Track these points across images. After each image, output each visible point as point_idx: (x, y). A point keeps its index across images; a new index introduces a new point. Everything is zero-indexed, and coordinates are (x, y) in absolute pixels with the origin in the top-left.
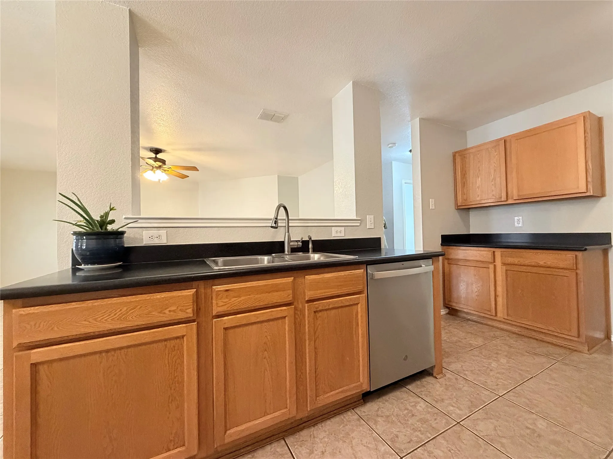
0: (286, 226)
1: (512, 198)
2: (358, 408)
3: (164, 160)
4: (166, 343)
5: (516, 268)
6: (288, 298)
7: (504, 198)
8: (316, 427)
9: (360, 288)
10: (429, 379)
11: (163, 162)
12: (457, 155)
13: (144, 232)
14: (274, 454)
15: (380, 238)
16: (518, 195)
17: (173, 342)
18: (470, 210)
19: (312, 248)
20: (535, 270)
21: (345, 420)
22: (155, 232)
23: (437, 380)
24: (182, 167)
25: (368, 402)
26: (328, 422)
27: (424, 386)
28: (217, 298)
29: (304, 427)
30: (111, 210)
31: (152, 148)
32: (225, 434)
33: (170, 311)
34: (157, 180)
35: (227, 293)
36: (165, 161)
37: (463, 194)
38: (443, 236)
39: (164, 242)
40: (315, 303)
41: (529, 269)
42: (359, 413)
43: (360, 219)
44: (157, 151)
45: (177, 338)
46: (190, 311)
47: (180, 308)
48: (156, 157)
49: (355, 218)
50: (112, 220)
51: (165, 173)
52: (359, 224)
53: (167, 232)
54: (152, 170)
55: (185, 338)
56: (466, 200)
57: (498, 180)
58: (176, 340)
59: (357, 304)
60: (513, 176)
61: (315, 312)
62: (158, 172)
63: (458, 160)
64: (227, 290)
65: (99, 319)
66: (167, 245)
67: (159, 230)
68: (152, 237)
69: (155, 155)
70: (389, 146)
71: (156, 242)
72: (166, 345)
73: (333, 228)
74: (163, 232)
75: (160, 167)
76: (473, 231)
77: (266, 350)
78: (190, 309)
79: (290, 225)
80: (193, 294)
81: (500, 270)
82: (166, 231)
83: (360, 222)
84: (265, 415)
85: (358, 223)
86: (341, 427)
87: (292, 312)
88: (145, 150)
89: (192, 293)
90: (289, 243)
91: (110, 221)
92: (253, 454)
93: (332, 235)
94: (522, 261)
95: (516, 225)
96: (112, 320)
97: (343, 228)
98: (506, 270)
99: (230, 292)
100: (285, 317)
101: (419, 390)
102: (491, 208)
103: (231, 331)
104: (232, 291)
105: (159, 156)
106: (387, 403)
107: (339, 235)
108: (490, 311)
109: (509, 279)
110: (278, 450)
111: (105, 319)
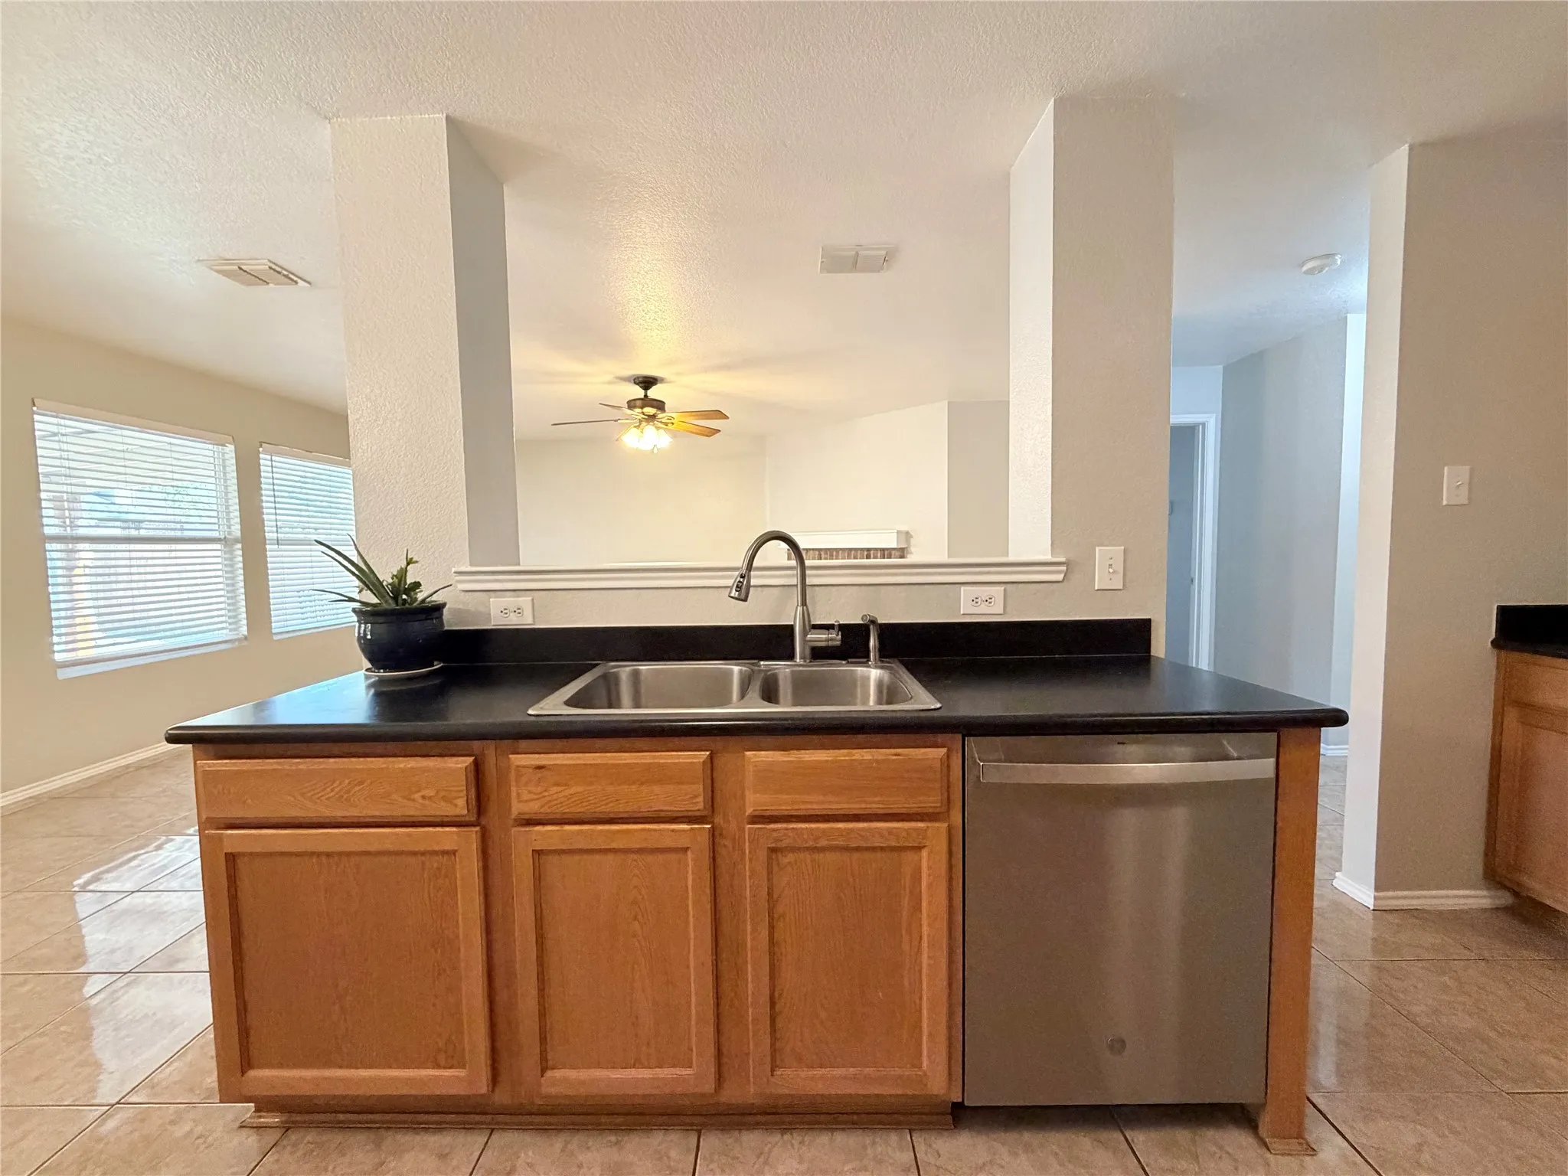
0: (797, 585)
2: (925, 1135)
3: (660, 401)
4: (423, 858)
6: (693, 803)
8: (787, 1137)
9: (931, 801)
10: (1236, 1139)
11: (660, 405)
13: (491, 600)
14: (660, 1159)
15: (1150, 620)
17: (435, 862)
19: (877, 649)
21: (869, 1151)
22: (509, 601)
23: (1268, 1155)
24: (694, 413)
25: (970, 1127)
26: (824, 1139)
27: (1196, 1158)
28: (517, 782)
29: (757, 1124)
30: (408, 564)
31: (638, 378)
32: (542, 1076)
33: (424, 797)
34: (649, 447)
35: (539, 774)
36: (663, 403)
39: (527, 623)
40: (772, 826)
42: (921, 1149)
43: (1063, 560)
44: (647, 382)
45: (444, 853)
46: (461, 802)
47: (442, 794)
48: (646, 396)
49: (1048, 558)
50: (415, 582)
51: (665, 429)
52: (1060, 577)
53: (533, 600)
54: (638, 427)
55: (458, 857)
58: (443, 857)
59: (919, 848)
61: (773, 850)
62: (649, 429)
64: (540, 768)
65: (309, 794)
66: (534, 630)
67: (518, 597)
68: (506, 611)
69: (643, 391)
70: (1305, 268)
71: (513, 621)
72: (423, 863)
73: (963, 588)
74: (525, 601)
75: (653, 417)
77: (636, 918)
78: (461, 799)
79: (808, 581)
80: (466, 768)
82: (530, 598)
83: (1064, 568)
84: (637, 1065)
85: (1059, 572)
86: (846, 1169)
87: (704, 840)
88: (627, 383)
89: (465, 765)
90: (804, 633)
91: (411, 585)
92: (620, 1139)
93: (960, 612)
96: (326, 799)
97: (1001, 588)
99: (544, 772)
100: (686, 850)
101: (1163, 1162)
103: (554, 859)
104: (549, 769)
105: (654, 393)
106: (1023, 1157)
107: (983, 608)
110: (673, 1154)
111: (317, 796)
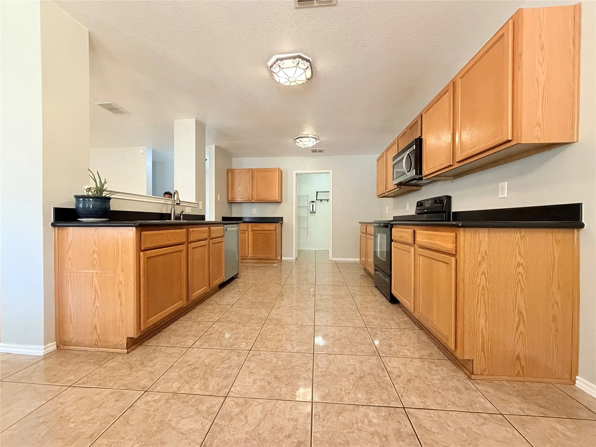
0: (172, 204)
1: (254, 199)
4: (178, 253)
5: (257, 232)
7: (251, 199)
10: (237, 279)
12: (229, 171)
16: (257, 198)
18: (233, 203)
19: (182, 218)
20: (263, 232)
23: (240, 278)
28: (190, 234)
32: (192, 296)
33: (180, 238)
37: (232, 194)
38: (223, 217)
40: (213, 240)
41: (262, 232)
43: (197, 203)
46: (185, 239)
49: (195, 202)
52: (197, 206)
55: (182, 251)
56: (233, 198)
57: (249, 189)
58: (180, 252)
59: (222, 242)
60: (255, 188)
61: (213, 244)
63: (230, 174)
64: (193, 231)
73: (186, 207)
76: (234, 215)
81: (251, 233)
87: (208, 243)
90: (174, 214)
93: (186, 212)
94: (259, 229)
95: (253, 213)
97: (191, 208)
98: (253, 233)
100: (206, 245)
101: (236, 282)
102: (243, 203)
103: (194, 249)
106: (228, 287)
107: (189, 211)
108: (245, 255)
109: (254, 237)
